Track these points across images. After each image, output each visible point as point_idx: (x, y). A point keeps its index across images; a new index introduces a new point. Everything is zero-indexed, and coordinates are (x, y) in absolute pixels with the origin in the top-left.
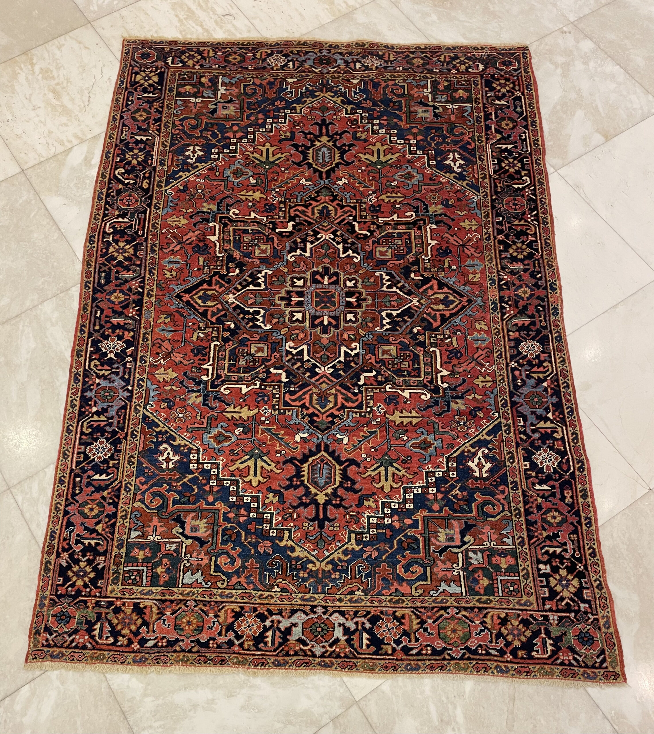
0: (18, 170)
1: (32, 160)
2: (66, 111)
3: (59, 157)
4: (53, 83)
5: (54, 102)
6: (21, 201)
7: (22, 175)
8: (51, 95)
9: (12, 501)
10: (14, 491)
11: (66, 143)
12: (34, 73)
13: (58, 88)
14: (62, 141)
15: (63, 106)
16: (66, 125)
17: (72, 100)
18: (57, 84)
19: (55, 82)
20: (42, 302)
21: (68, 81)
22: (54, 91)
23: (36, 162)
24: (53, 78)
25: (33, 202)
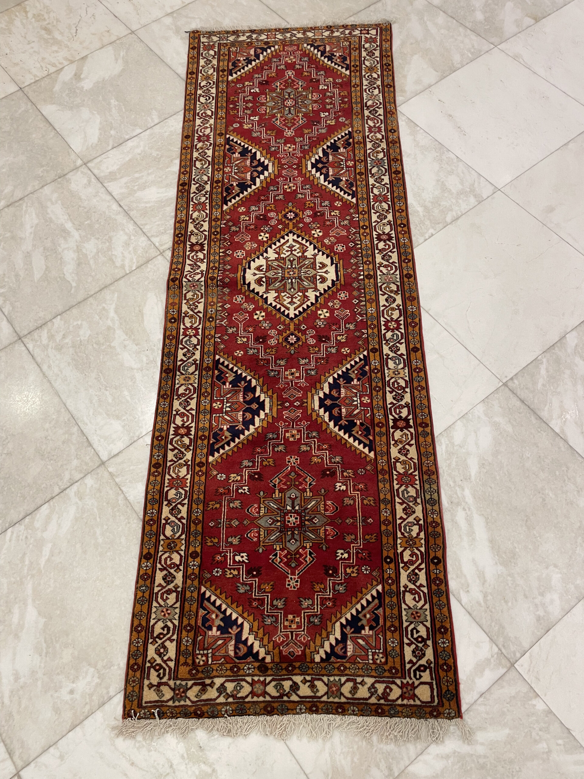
0: (17, 88)
1: (29, 79)
2: (56, 42)
3: (52, 75)
4: (45, 23)
5: (46, 36)
6: (20, 111)
7: (20, 92)
8: (43, 32)
9: (24, 348)
10: (25, 340)
11: (58, 65)
12: (27, 18)
13: (50, 26)
14: (54, 64)
15: (53, 38)
16: (57, 52)
17: (62, 33)
18: (49, 24)
19: (46, 23)
20: (43, 187)
21: (58, 21)
22: (46, 29)
23: (33, 81)
24: (45, 20)
25: (31, 111)
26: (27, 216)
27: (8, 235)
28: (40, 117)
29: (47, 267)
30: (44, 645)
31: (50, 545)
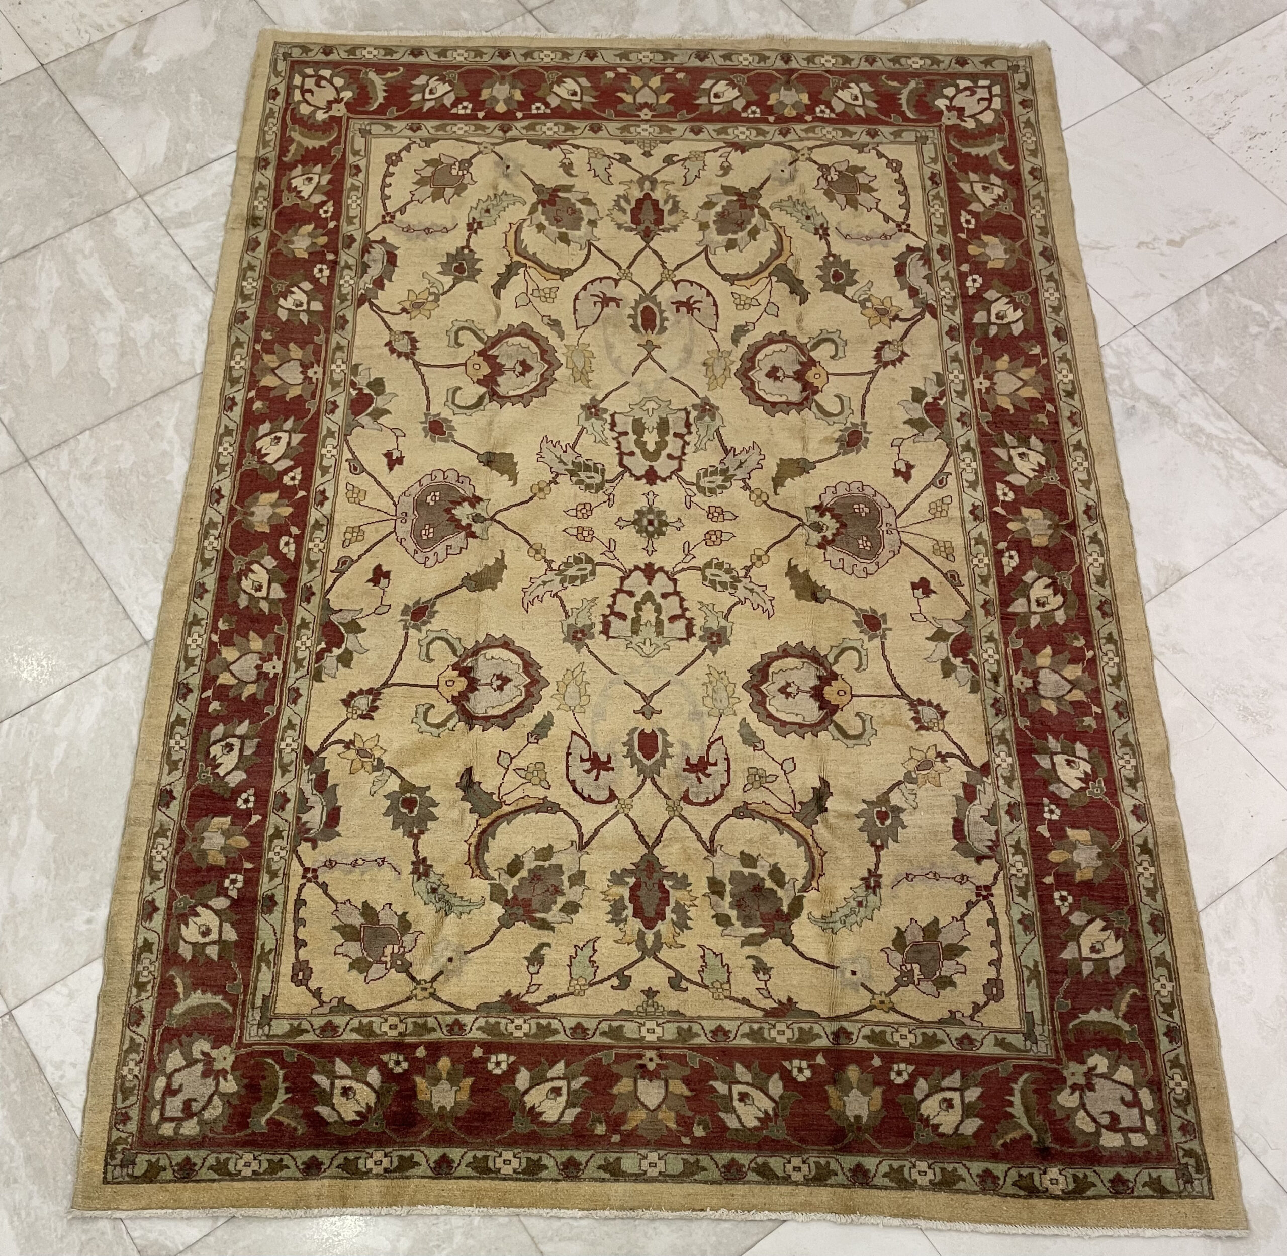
26: (43, 275)
27: (12, 302)
28: (72, 115)
29: (72, 358)
30: (53, 866)
31: (64, 745)
